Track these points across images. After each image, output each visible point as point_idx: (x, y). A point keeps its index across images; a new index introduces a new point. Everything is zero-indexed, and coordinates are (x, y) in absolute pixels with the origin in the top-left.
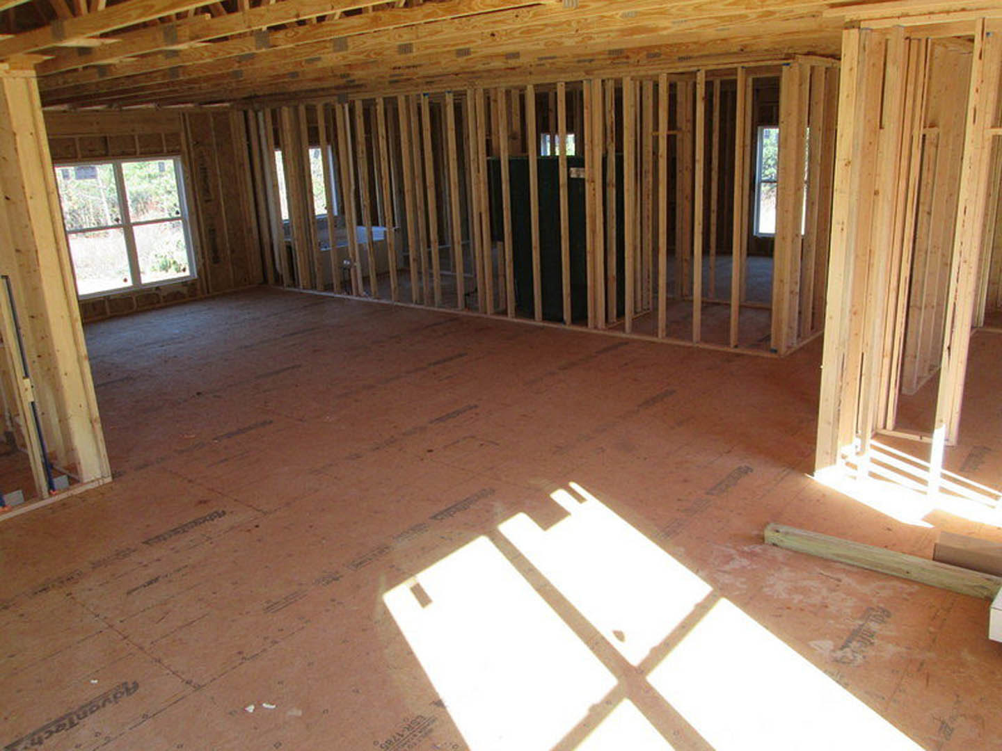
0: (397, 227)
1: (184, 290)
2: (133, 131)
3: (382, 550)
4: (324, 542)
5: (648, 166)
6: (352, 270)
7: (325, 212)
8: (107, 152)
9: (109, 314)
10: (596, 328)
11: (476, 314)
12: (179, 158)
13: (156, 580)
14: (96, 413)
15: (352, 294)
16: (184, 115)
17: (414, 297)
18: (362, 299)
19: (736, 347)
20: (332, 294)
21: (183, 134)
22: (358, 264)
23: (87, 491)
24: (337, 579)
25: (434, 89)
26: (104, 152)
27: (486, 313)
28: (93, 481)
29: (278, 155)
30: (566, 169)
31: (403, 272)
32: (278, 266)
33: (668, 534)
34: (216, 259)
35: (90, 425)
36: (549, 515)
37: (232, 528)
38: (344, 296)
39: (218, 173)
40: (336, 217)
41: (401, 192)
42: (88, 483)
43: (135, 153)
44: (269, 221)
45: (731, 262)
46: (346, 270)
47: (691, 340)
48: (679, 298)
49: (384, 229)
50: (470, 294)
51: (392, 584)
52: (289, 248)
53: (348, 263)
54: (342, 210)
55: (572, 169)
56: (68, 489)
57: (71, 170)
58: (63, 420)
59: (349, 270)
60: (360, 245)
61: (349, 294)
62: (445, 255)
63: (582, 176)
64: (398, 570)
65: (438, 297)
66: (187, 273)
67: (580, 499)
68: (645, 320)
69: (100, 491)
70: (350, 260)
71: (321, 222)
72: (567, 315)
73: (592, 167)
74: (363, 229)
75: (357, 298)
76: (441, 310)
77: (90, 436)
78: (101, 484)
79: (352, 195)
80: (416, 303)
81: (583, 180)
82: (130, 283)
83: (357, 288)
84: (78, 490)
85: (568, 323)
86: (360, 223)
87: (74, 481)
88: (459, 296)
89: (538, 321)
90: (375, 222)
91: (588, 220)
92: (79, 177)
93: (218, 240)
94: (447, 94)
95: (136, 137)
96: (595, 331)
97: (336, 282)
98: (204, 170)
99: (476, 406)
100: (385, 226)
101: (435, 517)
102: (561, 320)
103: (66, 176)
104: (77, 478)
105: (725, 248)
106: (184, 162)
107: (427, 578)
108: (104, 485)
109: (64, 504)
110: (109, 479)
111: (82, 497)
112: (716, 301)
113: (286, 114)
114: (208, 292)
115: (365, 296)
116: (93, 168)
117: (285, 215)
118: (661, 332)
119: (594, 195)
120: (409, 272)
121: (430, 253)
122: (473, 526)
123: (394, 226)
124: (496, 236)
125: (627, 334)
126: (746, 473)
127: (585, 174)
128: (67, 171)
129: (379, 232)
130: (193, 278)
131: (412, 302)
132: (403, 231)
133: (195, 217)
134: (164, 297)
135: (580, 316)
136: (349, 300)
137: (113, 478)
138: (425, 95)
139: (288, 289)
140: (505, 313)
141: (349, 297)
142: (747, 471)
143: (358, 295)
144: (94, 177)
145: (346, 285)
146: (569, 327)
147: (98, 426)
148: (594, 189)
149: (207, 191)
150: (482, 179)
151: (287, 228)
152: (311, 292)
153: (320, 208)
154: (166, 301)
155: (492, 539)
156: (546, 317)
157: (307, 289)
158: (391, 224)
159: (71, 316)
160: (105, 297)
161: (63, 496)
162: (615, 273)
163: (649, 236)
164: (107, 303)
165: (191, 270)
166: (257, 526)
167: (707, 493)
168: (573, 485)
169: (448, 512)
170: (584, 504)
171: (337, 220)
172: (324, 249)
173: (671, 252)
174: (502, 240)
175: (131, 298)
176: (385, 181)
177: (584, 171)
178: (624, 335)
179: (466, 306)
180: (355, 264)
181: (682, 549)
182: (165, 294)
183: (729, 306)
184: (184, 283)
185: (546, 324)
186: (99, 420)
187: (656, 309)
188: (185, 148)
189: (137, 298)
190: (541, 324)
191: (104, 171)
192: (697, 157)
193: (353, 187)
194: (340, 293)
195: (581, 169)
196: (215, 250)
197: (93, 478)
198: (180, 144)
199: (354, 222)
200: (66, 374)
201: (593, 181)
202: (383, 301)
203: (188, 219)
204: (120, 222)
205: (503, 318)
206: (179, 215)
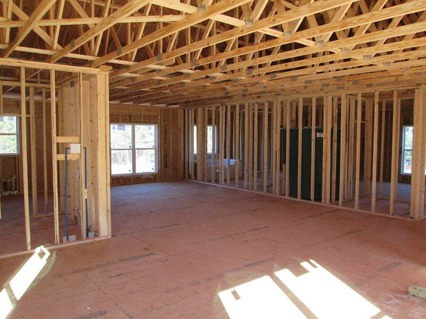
0: (240, 159)
1: (152, 177)
2: (141, 113)
3: (221, 275)
4: (195, 269)
5: (352, 135)
6: (220, 174)
7: (212, 152)
8: (130, 120)
9: (122, 183)
10: (325, 203)
11: (271, 195)
12: (157, 125)
13: (122, 274)
14: (109, 208)
15: (219, 184)
16: (161, 109)
17: (245, 187)
18: (223, 186)
19: (393, 215)
20: (210, 184)
21: (159, 116)
22: (223, 172)
23: (101, 240)
24: (199, 284)
25: (260, 101)
26: (129, 120)
27: (275, 194)
28: (104, 236)
29: (195, 128)
30: (315, 134)
31: (242, 178)
32: (190, 171)
33: (358, 285)
34: (166, 167)
35: (106, 213)
36: (299, 271)
37: (157, 260)
38: (216, 185)
39: (171, 133)
40: (215, 154)
41: (243, 147)
42: (102, 237)
43: (141, 122)
44: (189, 153)
45: (390, 184)
46: (217, 174)
47: (370, 210)
48: (365, 195)
49: (235, 160)
50: (270, 186)
51: (223, 289)
52: (195, 164)
53: (219, 171)
54: (218, 152)
55: (317, 133)
56: (93, 238)
57: (116, 126)
58: (97, 211)
59: (219, 174)
60: (224, 166)
61: (217, 184)
62: (260, 175)
63: (322, 137)
64: (227, 284)
65: (255, 187)
66: (154, 171)
67: (315, 266)
68: (349, 202)
69: (106, 241)
70: (219, 170)
71: (210, 156)
72: (312, 197)
73: (327, 132)
74: (226, 160)
75: (221, 186)
76: (256, 192)
77: (106, 218)
78: (107, 238)
79: (223, 143)
80: (246, 189)
81: (322, 138)
82: (131, 172)
83: (221, 182)
84: (97, 239)
85: (312, 201)
86: (225, 157)
87: (96, 235)
88: (265, 187)
89: (299, 199)
90: (231, 157)
91: (324, 155)
92: (118, 129)
93: (168, 159)
94: (265, 102)
95: (142, 116)
96: (325, 205)
97: (213, 179)
98: (166, 131)
99: (269, 227)
100: (235, 159)
101: (245, 266)
102: (309, 199)
103: (114, 128)
104: (98, 235)
105: (387, 178)
106: (158, 127)
107: (240, 289)
108: (108, 239)
109: (91, 244)
110: (110, 237)
111: (99, 242)
112: (383, 198)
113: (200, 110)
114: (161, 179)
115: (224, 185)
116: (124, 126)
117: (195, 152)
118: (356, 207)
119: (327, 144)
120: (244, 179)
121: (253, 173)
122: (263, 271)
123: (239, 159)
124: (283, 161)
125: (340, 207)
126: (398, 265)
127: (323, 135)
128: (115, 126)
129: (232, 162)
130: (155, 173)
131: (244, 188)
132: (243, 162)
133: (160, 148)
134: (144, 179)
135: (318, 198)
136: (218, 186)
137: (112, 237)
138: (256, 103)
139: (194, 181)
140: (284, 195)
142: (399, 264)
143: (221, 184)
144: (124, 129)
145: (217, 181)
146: (313, 202)
147: (110, 213)
148: (327, 142)
149: (166, 139)
150: (278, 137)
151: (195, 157)
152: (202, 182)
153: (210, 150)
154: (144, 181)
155: (272, 277)
156: (302, 198)
157: (201, 181)
158: (238, 158)
159: (106, 167)
160: (121, 176)
161: (91, 240)
162: (335, 180)
163: (351, 165)
164: (121, 178)
165: (156, 170)
166: (167, 260)
167: (378, 271)
168: (311, 261)
169: (252, 265)
170: (316, 269)
171: (216, 156)
172: (209, 166)
173: (361, 179)
174: (285, 163)
175: (131, 178)
176: (237, 137)
177: (323, 134)
178: (339, 207)
179: (267, 191)
180: (222, 171)
181: (365, 292)
182: (144, 178)
183: (389, 200)
184: (152, 174)
185: (302, 201)
186: (110, 211)
187: (354, 199)
188: (159, 122)
189: (133, 178)
190: (300, 200)
191: (128, 128)
192: (375, 128)
193: (224, 140)
194: (214, 184)
195: (322, 133)
196: (166, 163)
197: (104, 235)
198: (158, 120)
199: (223, 157)
200: (101, 190)
201: (327, 139)
202: (231, 188)
203: (157, 149)
204: (131, 148)
205: (283, 197)
206: (154, 147)
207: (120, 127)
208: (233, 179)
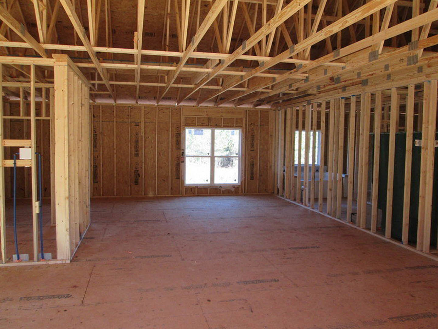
1: (233, 190)
2: (222, 116)
6: (304, 192)
10: (422, 251)
11: (355, 227)
12: (241, 129)
15: (303, 203)
16: (246, 111)
18: (307, 208)
20: (295, 203)
21: (244, 119)
22: (307, 189)
26: (208, 124)
27: (359, 226)
30: (411, 141)
32: (278, 184)
34: (252, 178)
39: (259, 138)
42: (59, 260)
43: (221, 126)
46: (302, 191)
50: (355, 214)
53: (303, 187)
55: (415, 140)
57: (193, 130)
61: (301, 204)
63: (420, 145)
65: (338, 213)
66: (237, 182)
72: (404, 238)
73: (427, 139)
75: (305, 207)
80: (328, 214)
81: (421, 148)
82: (209, 182)
83: (305, 202)
84: (54, 262)
85: (405, 243)
88: (348, 214)
91: (422, 175)
92: (195, 134)
93: (255, 170)
94: (352, 97)
95: (222, 119)
97: (298, 197)
98: (253, 137)
102: (400, 240)
103: (190, 133)
106: (243, 131)
108: (65, 263)
110: (69, 262)
114: (245, 193)
115: (308, 206)
116: (203, 131)
119: (427, 158)
128: (191, 131)
130: (238, 185)
133: (244, 157)
134: (223, 191)
137: (71, 261)
138: (342, 98)
139: (281, 197)
140: (370, 229)
141: (302, 206)
143: (306, 205)
144: (202, 134)
145: (301, 200)
149: (252, 146)
152: (288, 200)
154: (223, 193)
157: (287, 198)
159: (65, 177)
160: (196, 186)
161: (46, 263)
164: (196, 189)
165: (239, 181)
166: (66, 311)
175: (208, 189)
177: (421, 142)
179: (351, 221)
180: (306, 188)
182: (224, 190)
184: (234, 186)
185: (392, 241)
188: (244, 126)
189: (210, 189)
190: (389, 240)
191: (207, 132)
194: (298, 203)
195: (421, 140)
196: (252, 174)
198: (242, 124)
202: (314, 210)
203: (240, 157)
204: (210, 155)
205: (368, 232)
206: (238, 155)
207: (198, 132)
208: (316, 200)
